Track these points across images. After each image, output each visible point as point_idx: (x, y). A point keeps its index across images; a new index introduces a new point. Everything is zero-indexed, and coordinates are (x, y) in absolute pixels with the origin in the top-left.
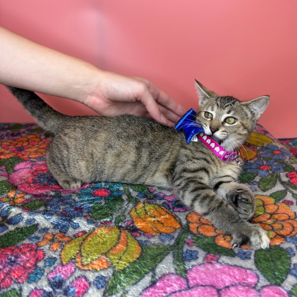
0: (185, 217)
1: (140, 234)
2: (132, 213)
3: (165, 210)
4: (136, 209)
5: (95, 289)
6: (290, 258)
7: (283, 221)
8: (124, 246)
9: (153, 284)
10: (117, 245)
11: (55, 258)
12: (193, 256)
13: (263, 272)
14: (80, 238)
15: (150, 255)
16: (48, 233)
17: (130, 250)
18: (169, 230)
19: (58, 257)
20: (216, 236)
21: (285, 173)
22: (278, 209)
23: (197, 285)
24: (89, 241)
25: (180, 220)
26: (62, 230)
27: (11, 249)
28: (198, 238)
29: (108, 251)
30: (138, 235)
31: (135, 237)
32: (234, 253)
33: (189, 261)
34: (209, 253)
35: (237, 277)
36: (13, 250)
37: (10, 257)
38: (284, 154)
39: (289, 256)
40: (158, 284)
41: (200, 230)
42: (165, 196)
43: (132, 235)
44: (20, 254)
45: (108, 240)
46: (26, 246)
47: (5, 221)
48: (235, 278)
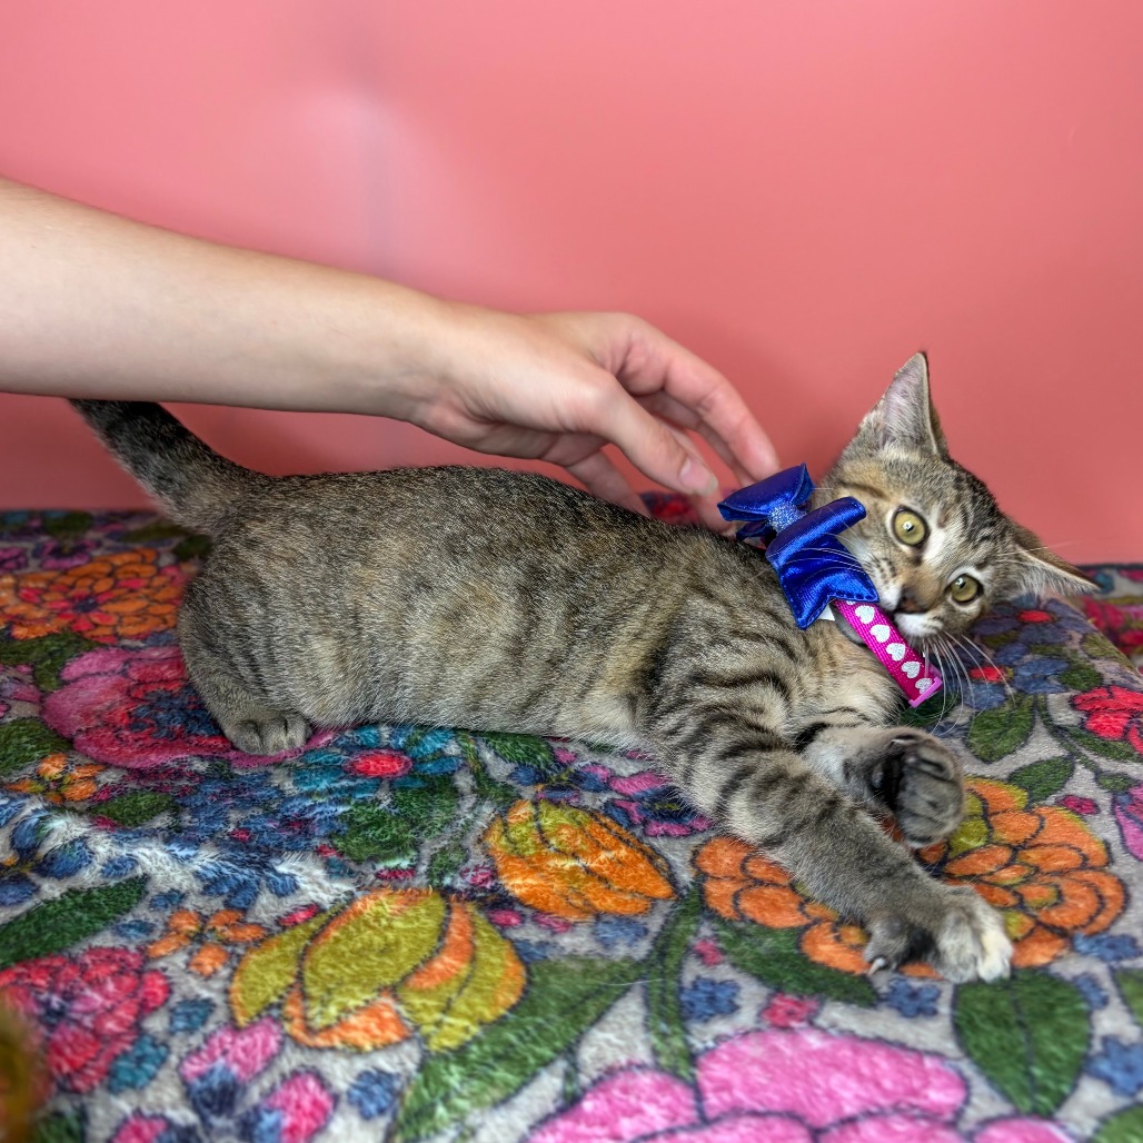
0: (689, 855)
1: (522, 918)
2: (491, 841)
3: (615, 828)
4: (505, 824)
5: (355, 1120)
6: (1087, 1016)
7: (1062, 873)
8: (462, 961)
9: (570, 1103)
10: (437, 957)
11: (207, 1002)
12: (719, 1002)
13: (986, 1065)
14: (300, 931)
15: (559, 994)
16: (181, 910)
17: (486, 977)
18: (629, 905)
19: (218, 999)
20: (807, 927)
21: (1068, 694)
22: (1042, 827)
23: (736, 1112)
24: (331, 940)
25: (670, 867)
26: (233, 901)
27: (47, 967)
28: (739, 932)
29: (404, 979)
30: (514, 921)
31: (503, 927)
32: (875, 993)
33: (705, 1019)
34: (779, 990)
35: (887, 1084)
36: (58, 970)
37: (44, 997)
38: (1062, 623)
39: (1083, 1006)
40: (588, 1105)
41: (745, 904)
42: (613, 777)
43: (491, 921)
44: (83, 984)
45: (403, 939)
46: (102, 957)
47: (30, 864)
48: (878, 1085)
